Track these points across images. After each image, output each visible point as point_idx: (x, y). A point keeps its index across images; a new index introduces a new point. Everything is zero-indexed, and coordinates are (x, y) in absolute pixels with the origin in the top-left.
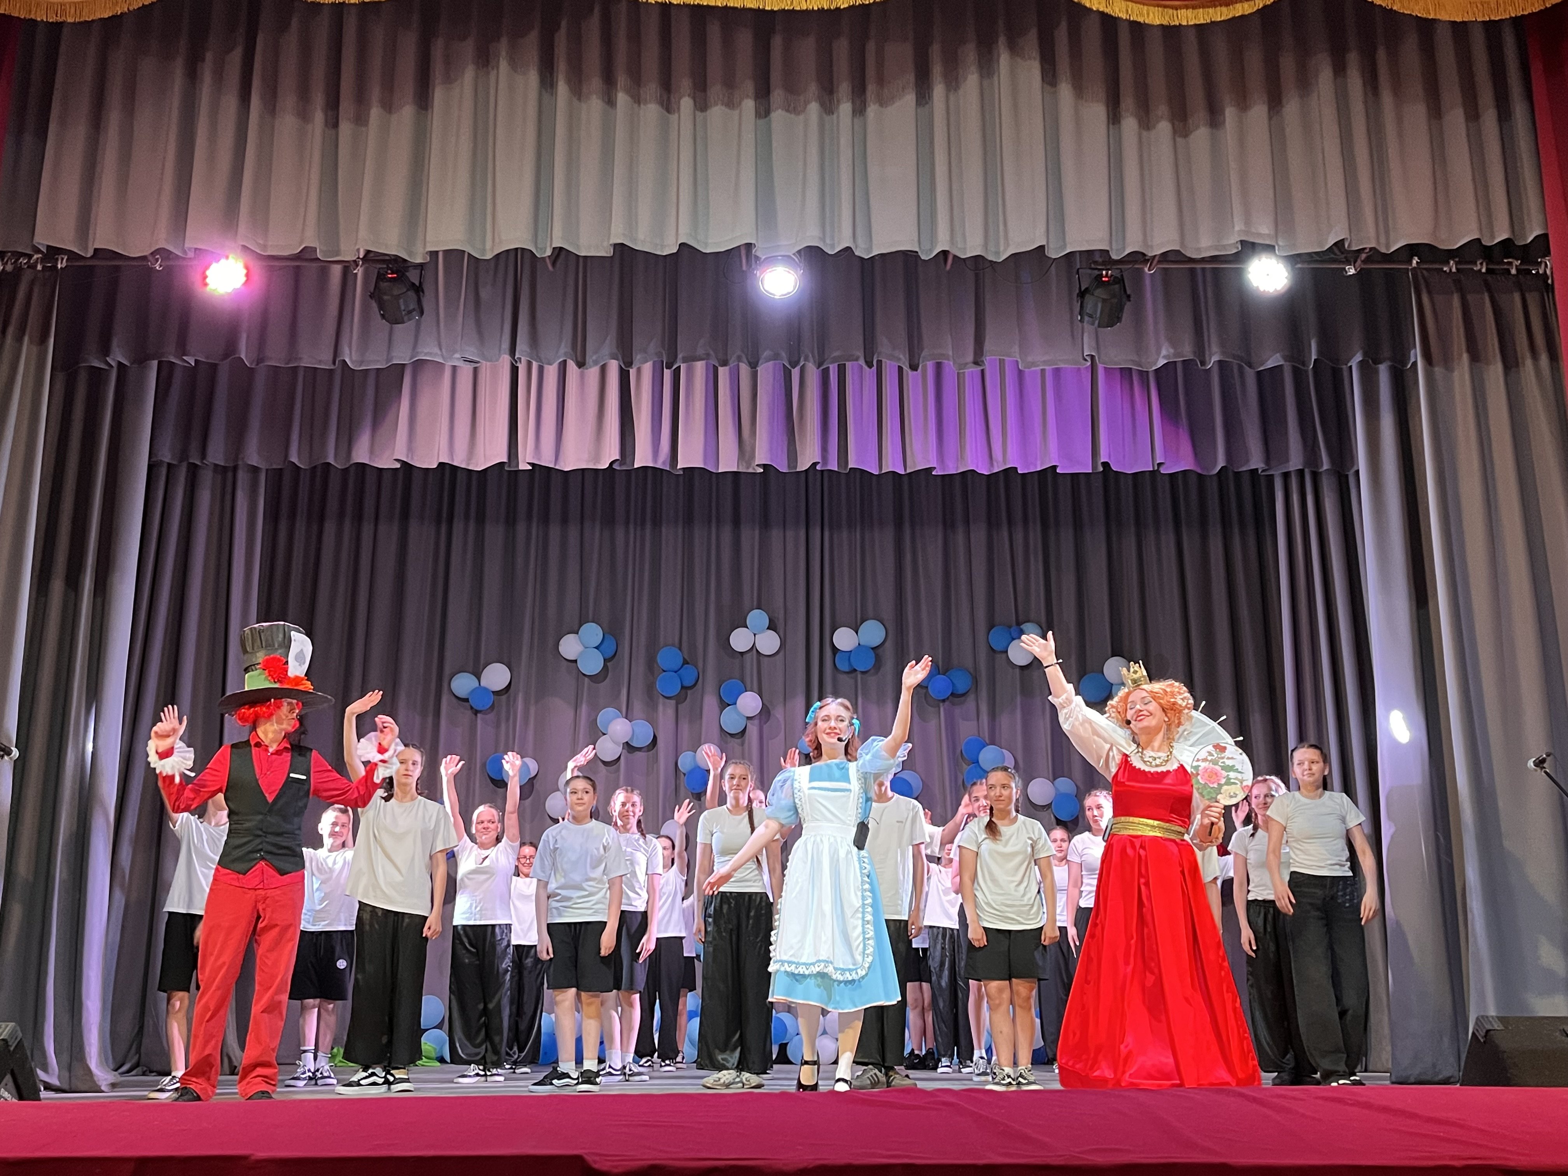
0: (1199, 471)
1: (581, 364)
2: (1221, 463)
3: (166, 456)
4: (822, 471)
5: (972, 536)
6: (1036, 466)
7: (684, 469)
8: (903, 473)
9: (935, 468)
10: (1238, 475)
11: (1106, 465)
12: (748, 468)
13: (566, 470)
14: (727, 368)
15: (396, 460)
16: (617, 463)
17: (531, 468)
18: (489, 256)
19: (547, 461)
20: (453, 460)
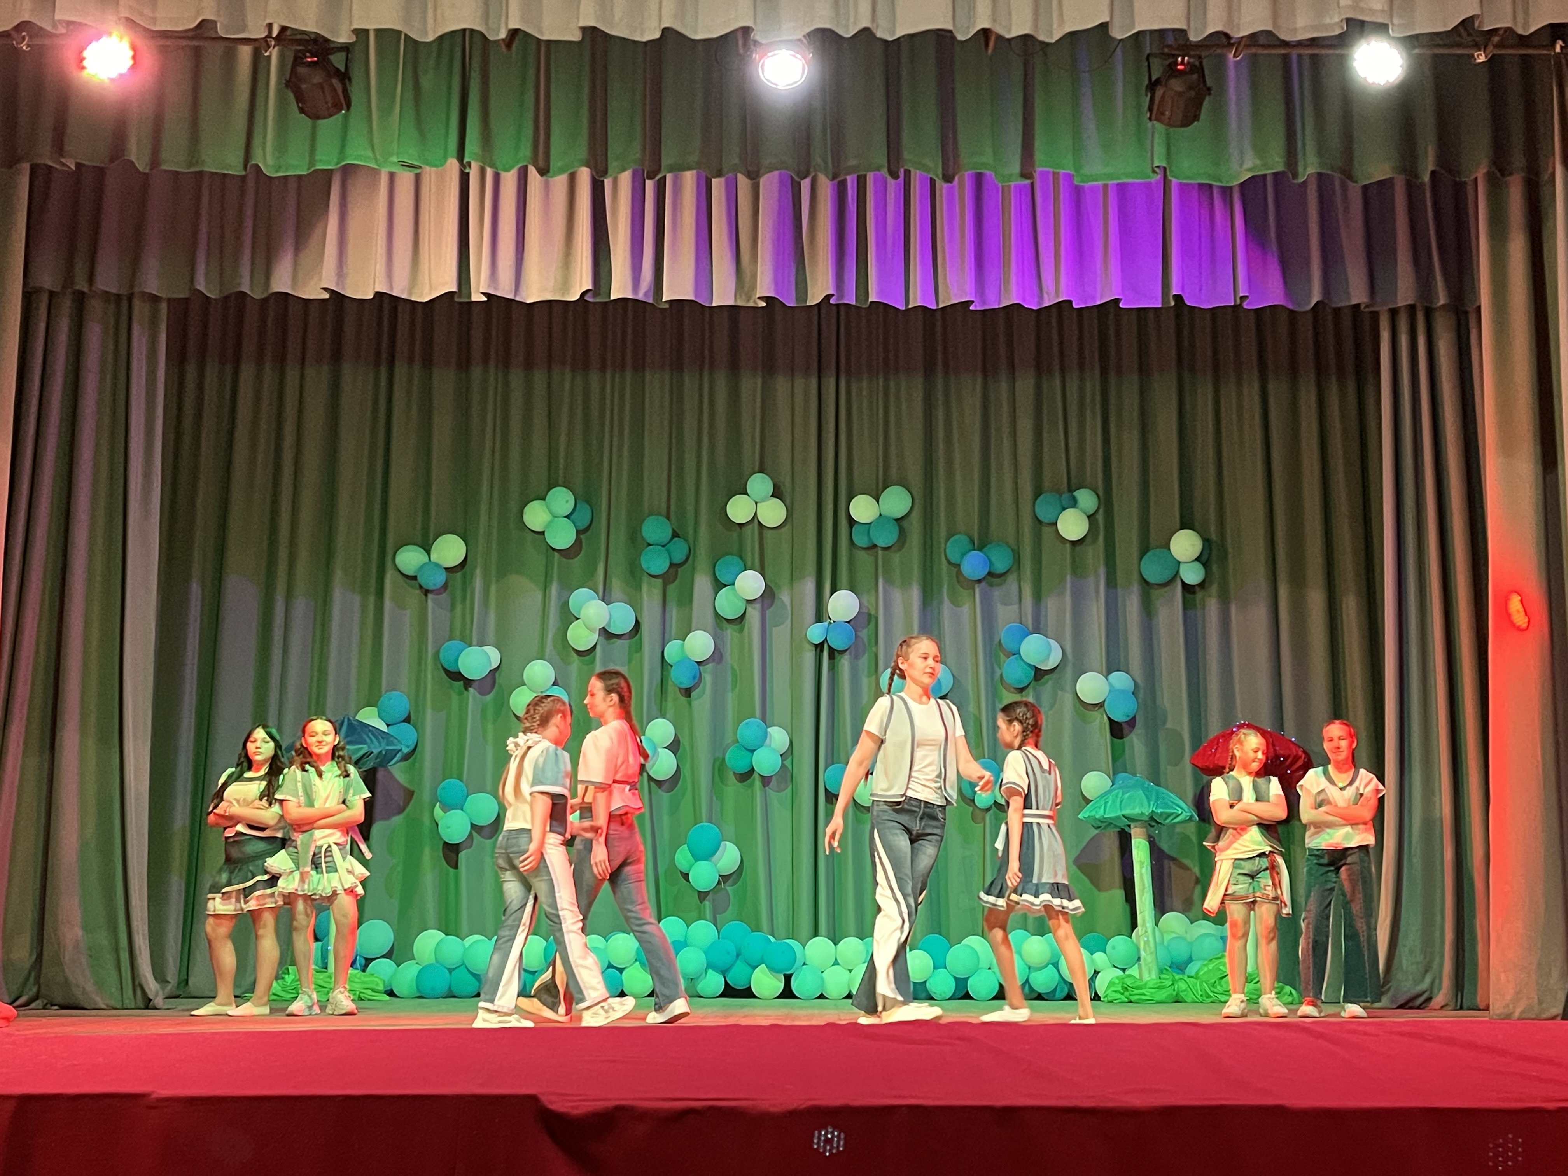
0: (1291, 307)
1: (544, 172)
2: (1316, 297)
3: (47, 280)
4: (838, 305)
5: (1017, 384)
6: (1094, 298)
7: (671, 302)
8: (935, 308)
9: (973, 302)
10: (1337, 311)
11: (1178, 298)
12: (748, 301)
13: (528, 302)
14: (722, 180)
15: (324, 289)
16: (589, 294)
17: (486, 299)
18: (430, 38)
19: (505, 290)
20: (391, 288)
